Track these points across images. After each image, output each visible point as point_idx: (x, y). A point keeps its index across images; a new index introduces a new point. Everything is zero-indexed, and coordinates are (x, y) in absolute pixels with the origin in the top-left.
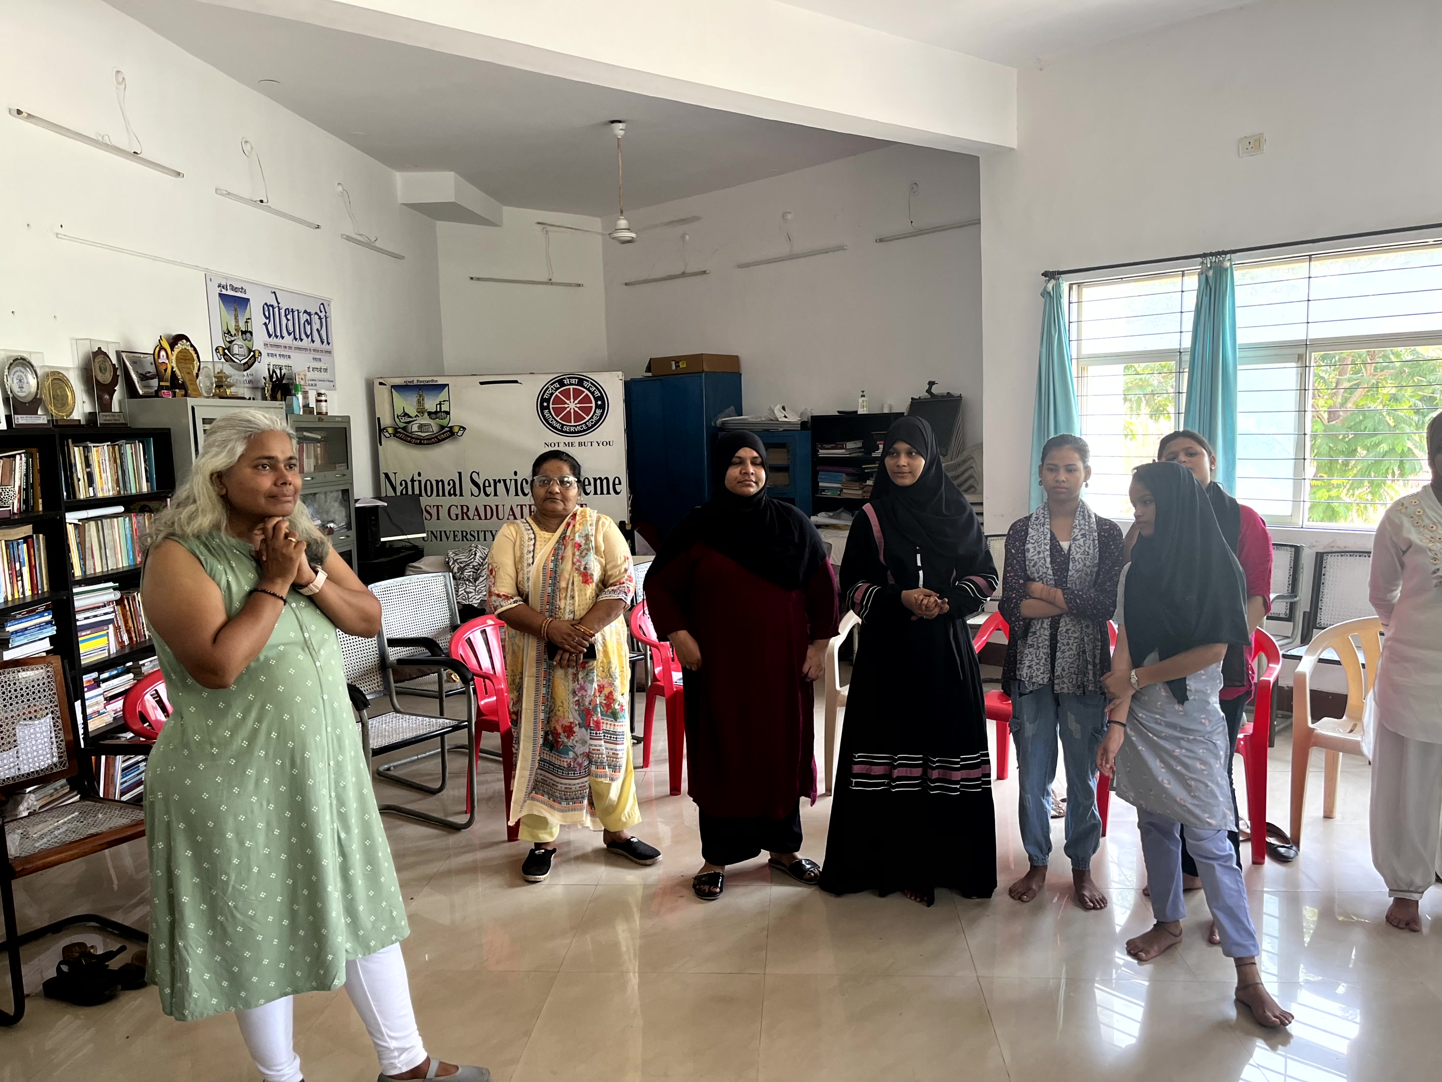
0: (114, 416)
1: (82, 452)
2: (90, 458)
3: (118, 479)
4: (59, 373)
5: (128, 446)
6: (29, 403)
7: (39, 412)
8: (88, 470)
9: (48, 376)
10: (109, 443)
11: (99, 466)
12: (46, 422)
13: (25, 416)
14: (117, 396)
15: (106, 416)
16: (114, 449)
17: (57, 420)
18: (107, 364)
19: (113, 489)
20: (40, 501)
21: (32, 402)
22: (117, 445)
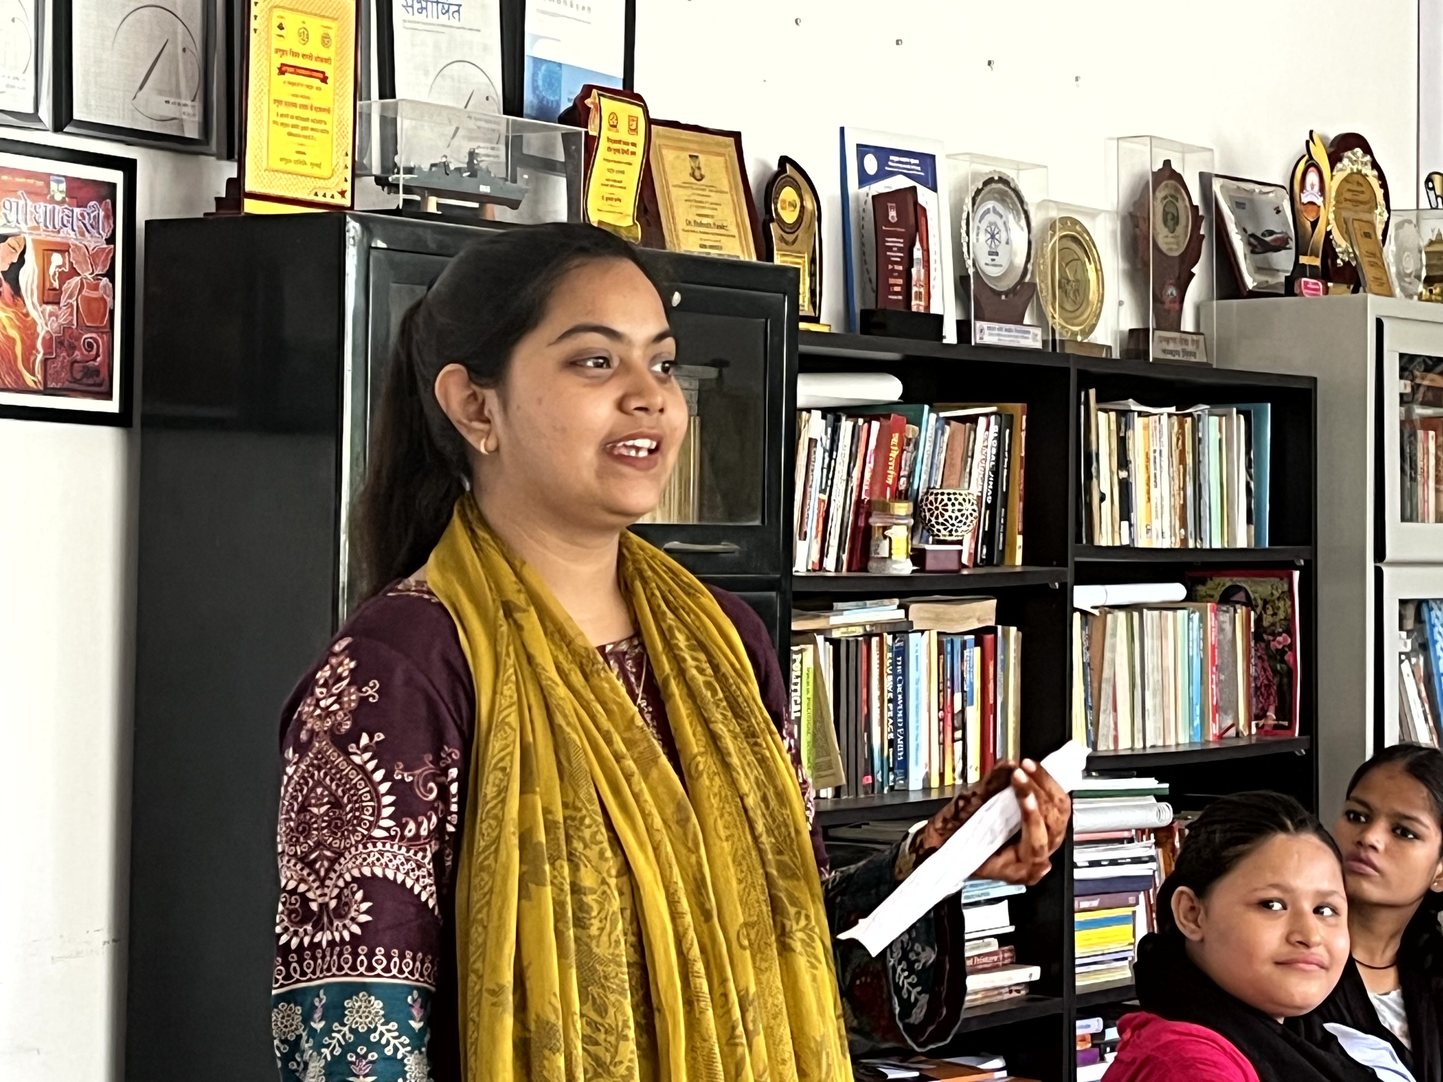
0: (1186, 342)
1: (1113, 426)
2: (1130, 444)
3: (1184, 507)
4: (1075, 222)
5: (1214, 420)
6: (1007, 293)
7: (1027, 321)
8: (1123, 474)
9: (1053, 226)
10: (1173, 410)
11: (1147, 468)
12: (1038, 345)
13: (997, 325)
14: (1194, 292)
15: (1168, 340)
16: (1181, 426)
17: (1062, 342)
18: (1180, 204)
19: (1173, 534)
20: (1020, 539)
21: (1012, 291)
22: (1190, 415)
